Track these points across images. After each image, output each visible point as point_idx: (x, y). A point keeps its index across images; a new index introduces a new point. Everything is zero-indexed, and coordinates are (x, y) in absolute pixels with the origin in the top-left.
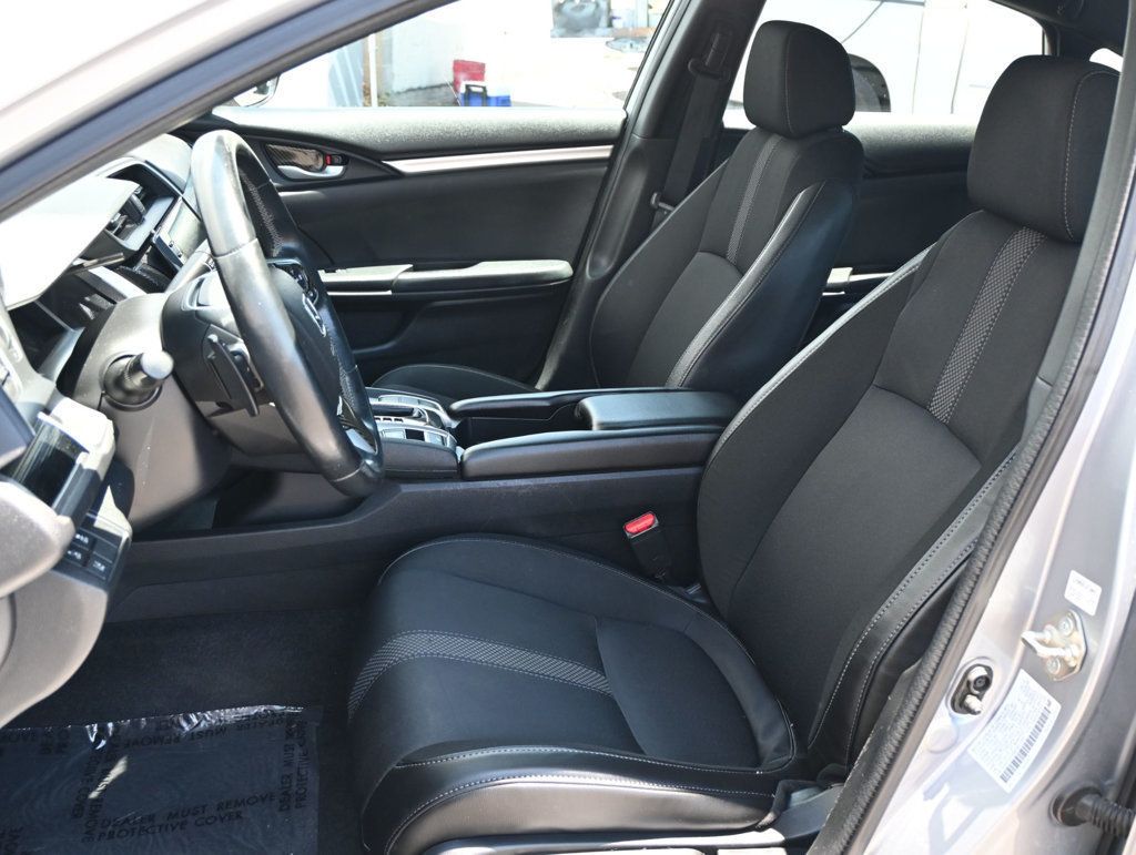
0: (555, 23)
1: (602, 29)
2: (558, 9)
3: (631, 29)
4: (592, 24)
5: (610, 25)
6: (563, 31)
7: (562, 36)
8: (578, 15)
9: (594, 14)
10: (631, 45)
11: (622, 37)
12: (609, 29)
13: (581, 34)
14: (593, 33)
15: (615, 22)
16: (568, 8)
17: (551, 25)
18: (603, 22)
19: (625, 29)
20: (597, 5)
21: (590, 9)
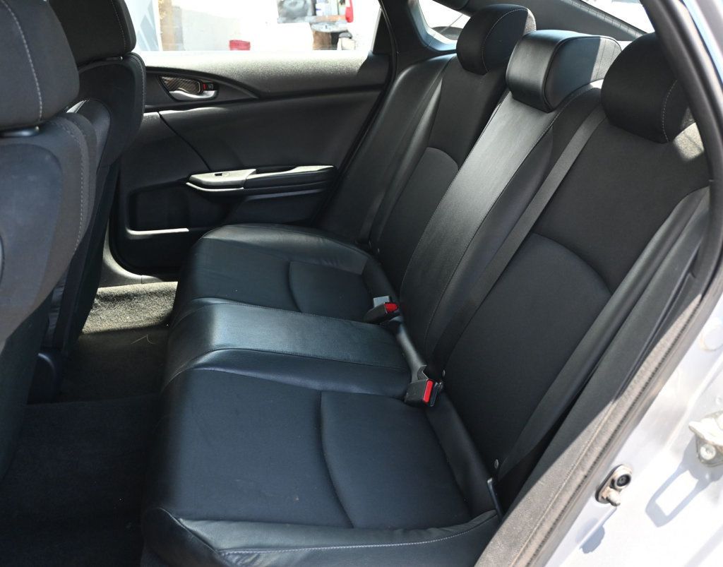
0: (279, 14)
1: (310, 18)
2: (281, 5)
3: (327, 17)
4: (303, 14)
5: (315, 14)
6: (284, 19)
7: (284, 22)
8: (293, 9)
9: (303, 8)
10: (326, 26)
11: (321, 22)
12: (314, 17)
13: (295, 20)
14: (304, 20)
15: (318, 12)
16: (286, 4)
17: (277, 16)
18: (310, 12)
19: (324, 16)
20: (305, 2)
21: (300, 5)
